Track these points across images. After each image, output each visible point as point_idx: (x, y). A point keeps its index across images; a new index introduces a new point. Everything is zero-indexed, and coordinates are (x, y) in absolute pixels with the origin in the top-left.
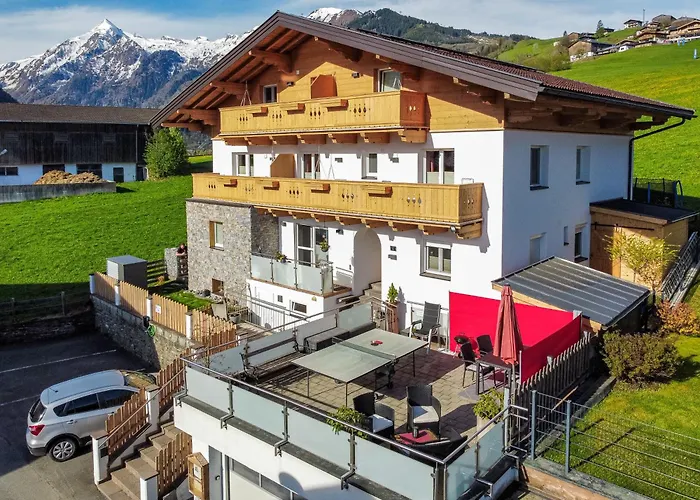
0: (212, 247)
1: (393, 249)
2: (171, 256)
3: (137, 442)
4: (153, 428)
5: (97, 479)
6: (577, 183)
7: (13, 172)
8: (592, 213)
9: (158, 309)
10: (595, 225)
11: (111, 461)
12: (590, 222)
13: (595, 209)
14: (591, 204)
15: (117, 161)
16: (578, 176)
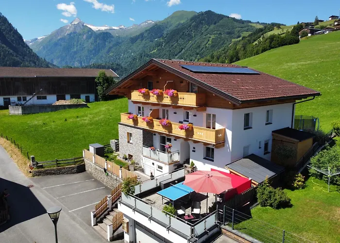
0: (129, 142)
1: (194, 148)
2: (113, 142)
3: (105, 213)
4: (110, 209)
5: (93, 225)
6: (266, 124)
7: (45, 98)
8: (272, 135)
9: (109, 166)
10: (273, 140)
11: (97, 219)
12: (272, 139)
13: (274, 133)
14: (273, 132)
15: (87, 93)
16: (267, 121)
